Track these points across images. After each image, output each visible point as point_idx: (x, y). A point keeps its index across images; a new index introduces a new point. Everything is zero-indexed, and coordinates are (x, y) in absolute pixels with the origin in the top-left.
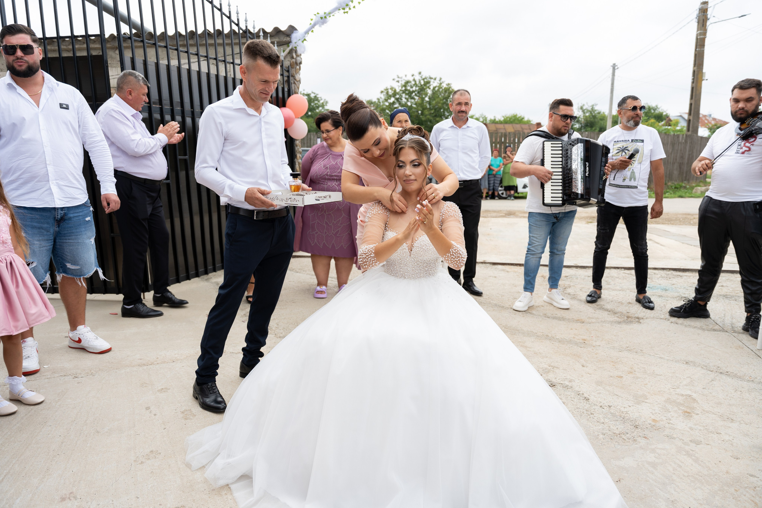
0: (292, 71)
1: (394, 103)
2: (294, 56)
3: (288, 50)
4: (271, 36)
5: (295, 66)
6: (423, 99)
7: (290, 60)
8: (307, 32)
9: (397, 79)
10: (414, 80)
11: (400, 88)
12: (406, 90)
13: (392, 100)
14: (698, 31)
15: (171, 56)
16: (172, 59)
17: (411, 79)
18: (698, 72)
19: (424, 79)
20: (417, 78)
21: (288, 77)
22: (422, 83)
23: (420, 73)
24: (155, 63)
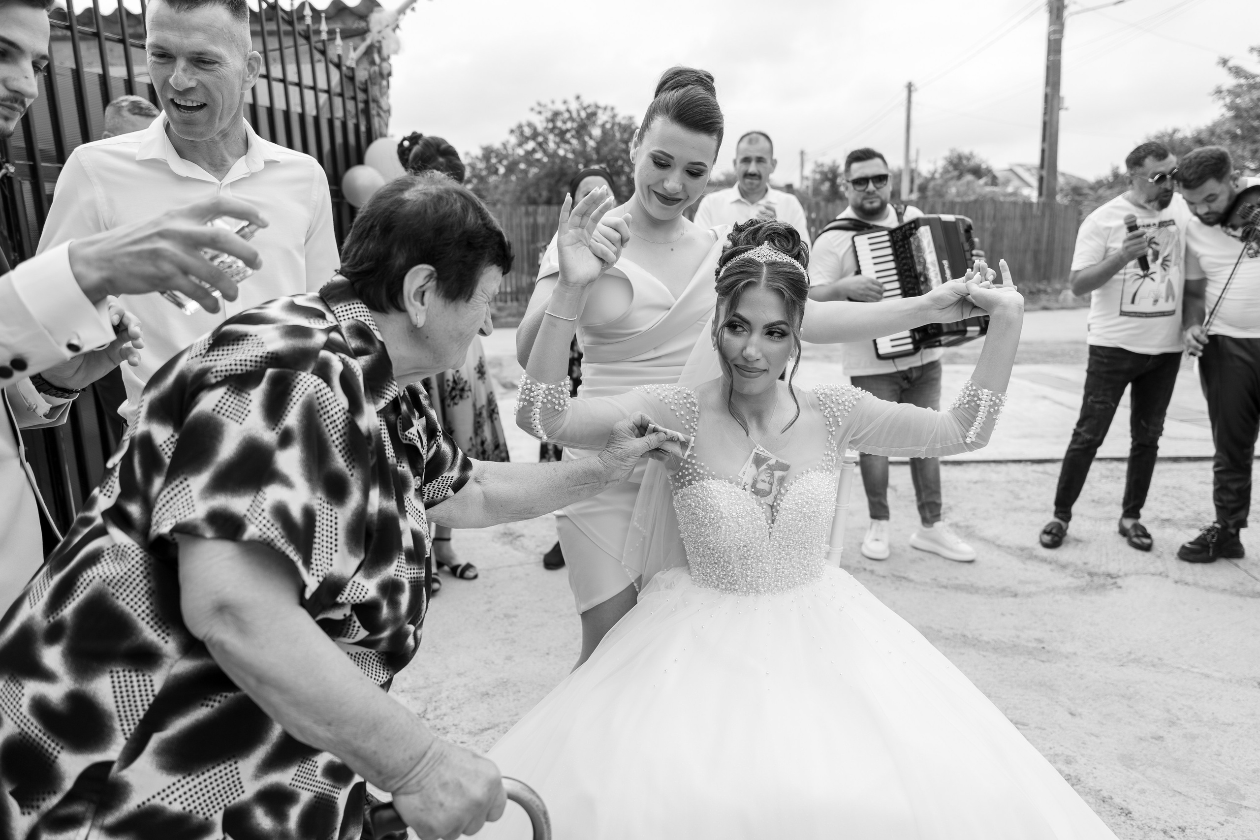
0: (374, 91)
1: (534, 151)
2: (377, 59)
3: (362, 47)
4: (327, 18)
5: (379, 79)
6: (584, 144)
7: (368, 67)
8: (402, 11)
9: (538, 109)
10: (568, 111)
11: (545, 124)
12: (554, 127)
13: (531, 145)
14: (1050, 25)
15: (109, 58)
16: (112, 65)
17: (561, 108)
18: (1053, 96)
19: (585, 109)
20: (574, 106)
21: (366, 102)
22: (583, 114)
23: (578, 98)
24: (72, 70)
